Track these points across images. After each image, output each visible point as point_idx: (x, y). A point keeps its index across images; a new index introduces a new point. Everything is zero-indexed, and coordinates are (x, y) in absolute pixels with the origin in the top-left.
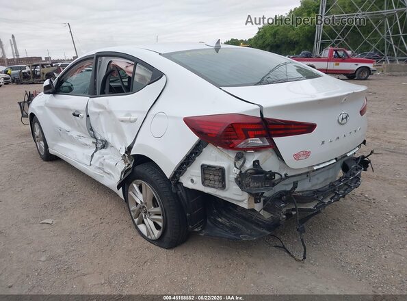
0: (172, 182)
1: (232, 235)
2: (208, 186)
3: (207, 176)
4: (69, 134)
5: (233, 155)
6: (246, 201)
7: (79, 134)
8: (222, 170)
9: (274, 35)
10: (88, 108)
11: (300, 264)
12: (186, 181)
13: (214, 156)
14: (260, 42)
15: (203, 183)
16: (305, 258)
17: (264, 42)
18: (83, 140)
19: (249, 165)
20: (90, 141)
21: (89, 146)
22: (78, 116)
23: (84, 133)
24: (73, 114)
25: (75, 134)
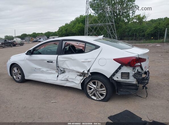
0: (110, 79)
1: (128, 93)
2: (124, 79)
3: (123, 76)
4: (41, 70)
5: (131, 68)
6: (135, 81)
7: (47, 69)
8: (129, 73)
9: (66, 30)
10: (58, 59)
11: (145, 99)
12: (115, 78)
13: (125, 69)
14: (60, 33)
15: (121, 78)
16: (147, 96)
17: (62, 33)
18: (50, 72)
19: (136, 71)
20: (54, 72)
21: (54, 73)
22: (52, 62)
23: (51, 69)
24: (47, 62)
25: (45, 69)
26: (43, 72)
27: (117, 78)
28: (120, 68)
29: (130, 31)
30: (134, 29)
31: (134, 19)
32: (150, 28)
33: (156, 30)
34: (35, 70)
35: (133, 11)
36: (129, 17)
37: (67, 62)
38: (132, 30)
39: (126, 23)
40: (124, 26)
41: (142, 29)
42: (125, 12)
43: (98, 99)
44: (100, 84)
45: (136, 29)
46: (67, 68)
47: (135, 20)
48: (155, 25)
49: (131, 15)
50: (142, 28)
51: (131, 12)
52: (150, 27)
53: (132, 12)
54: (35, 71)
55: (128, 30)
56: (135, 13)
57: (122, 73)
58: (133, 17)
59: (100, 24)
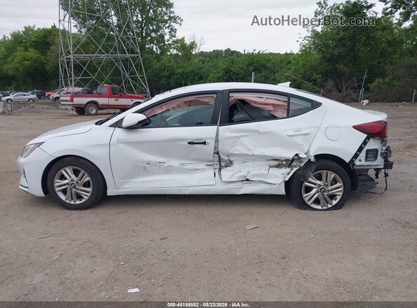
0: (350, 164)
3: (368, 156)
7: (183, 162)
8: (377, 150)
12: (357, 162)
13: (372, 144)
15: (366, 160)
16: (386, 190)
20: (202, 166)
21: (203, 170)
22: (204, 143)
23: (193, 160)
24: (189, 143)
25: (175, 163)
26: (169, 170)
27: (360, 160)
28: (365, 143)
29: (170, 76)
30: (181, 71)
31: (171, 48)
32: (214, 71)
33: (228, 75)
34: (144, 168)
35: (172, 30)
36: (164, 43)
37: (245, 141)
38: (177, 75)
39: (157, 57)
40: (156, 65)
41: (198, 74)
42: (153, 31)
43: (325, 208)
44: (332, 175)
45: (186, 71)
46: (247, 152)
47: (175, 52)
48: (225, 66)
49: (167, 37)
50: (198, 71)
51: (167, 31)
52: (216, 69)
53: (170, 32)
54: (146, 169)
55: (166, 73)
56: (177, 35)
57: (368, 151)
58: (170, 42)
59: (104, 57)
